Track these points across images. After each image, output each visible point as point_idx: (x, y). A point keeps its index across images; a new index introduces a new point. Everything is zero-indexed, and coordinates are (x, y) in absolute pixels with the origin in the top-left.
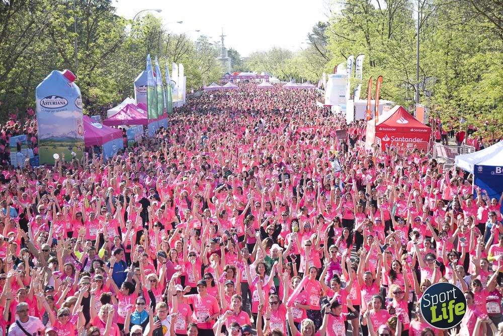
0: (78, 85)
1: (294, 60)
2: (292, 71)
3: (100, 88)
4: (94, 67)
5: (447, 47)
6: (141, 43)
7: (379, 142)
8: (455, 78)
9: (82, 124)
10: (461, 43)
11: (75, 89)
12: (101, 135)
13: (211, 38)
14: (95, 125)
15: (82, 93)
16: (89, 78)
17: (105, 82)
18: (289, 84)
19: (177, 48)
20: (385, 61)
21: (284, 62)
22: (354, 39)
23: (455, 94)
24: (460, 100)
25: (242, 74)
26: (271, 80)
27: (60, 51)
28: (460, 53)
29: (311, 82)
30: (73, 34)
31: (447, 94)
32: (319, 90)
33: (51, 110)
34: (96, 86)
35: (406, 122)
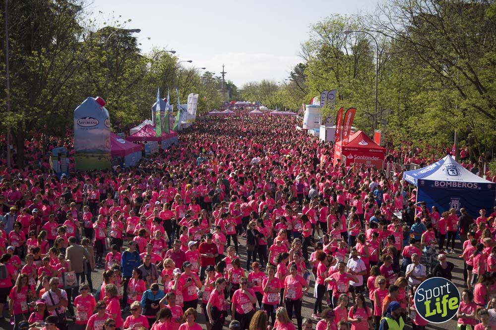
0: (107, 108)
1: (279, 93)
2: (278, 101)
3: (125, 111)
4: (121, 95)
5: (399, 86)
6: (159, 77)
7: (344, 158)
8: (406, 110)
9: (109, 139)
10: (411, 83)
11: (105, 112)
12: (125, 149)
13: (214, 74)
14: (119, 140)
15: (110, 115)
16: (117, 103)
17: (129, 107)
18: (275, 112)
19: (187, 82)
20: (351, 96)
21: (272, 95)
22: (327, 78)
23: (405, 123)
24: (409, 128)
25: (237, 103)
26: (260, 108)
27: (95, 82)
28: (409, 91)
29: (292, 111)
30: (106, 69)
31: (399, 123)
32: (298, 117)
33: (85, 128)
34: (122, 110)
35: (366, 144)
